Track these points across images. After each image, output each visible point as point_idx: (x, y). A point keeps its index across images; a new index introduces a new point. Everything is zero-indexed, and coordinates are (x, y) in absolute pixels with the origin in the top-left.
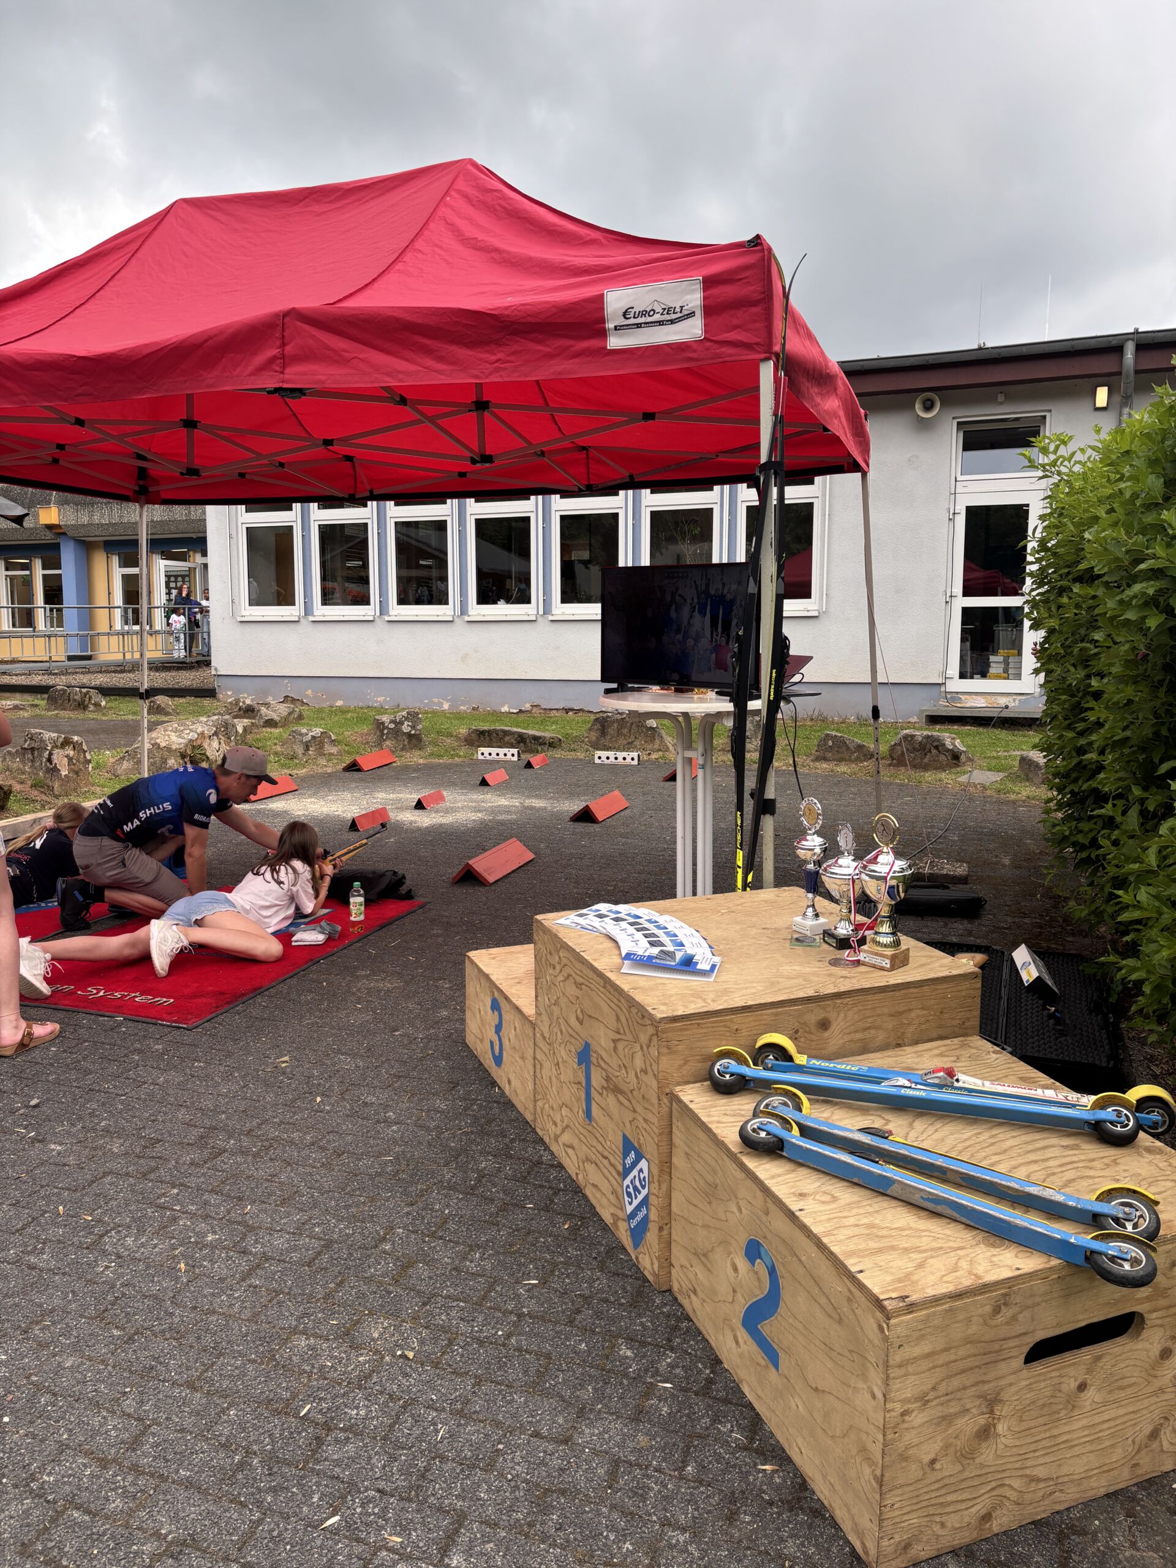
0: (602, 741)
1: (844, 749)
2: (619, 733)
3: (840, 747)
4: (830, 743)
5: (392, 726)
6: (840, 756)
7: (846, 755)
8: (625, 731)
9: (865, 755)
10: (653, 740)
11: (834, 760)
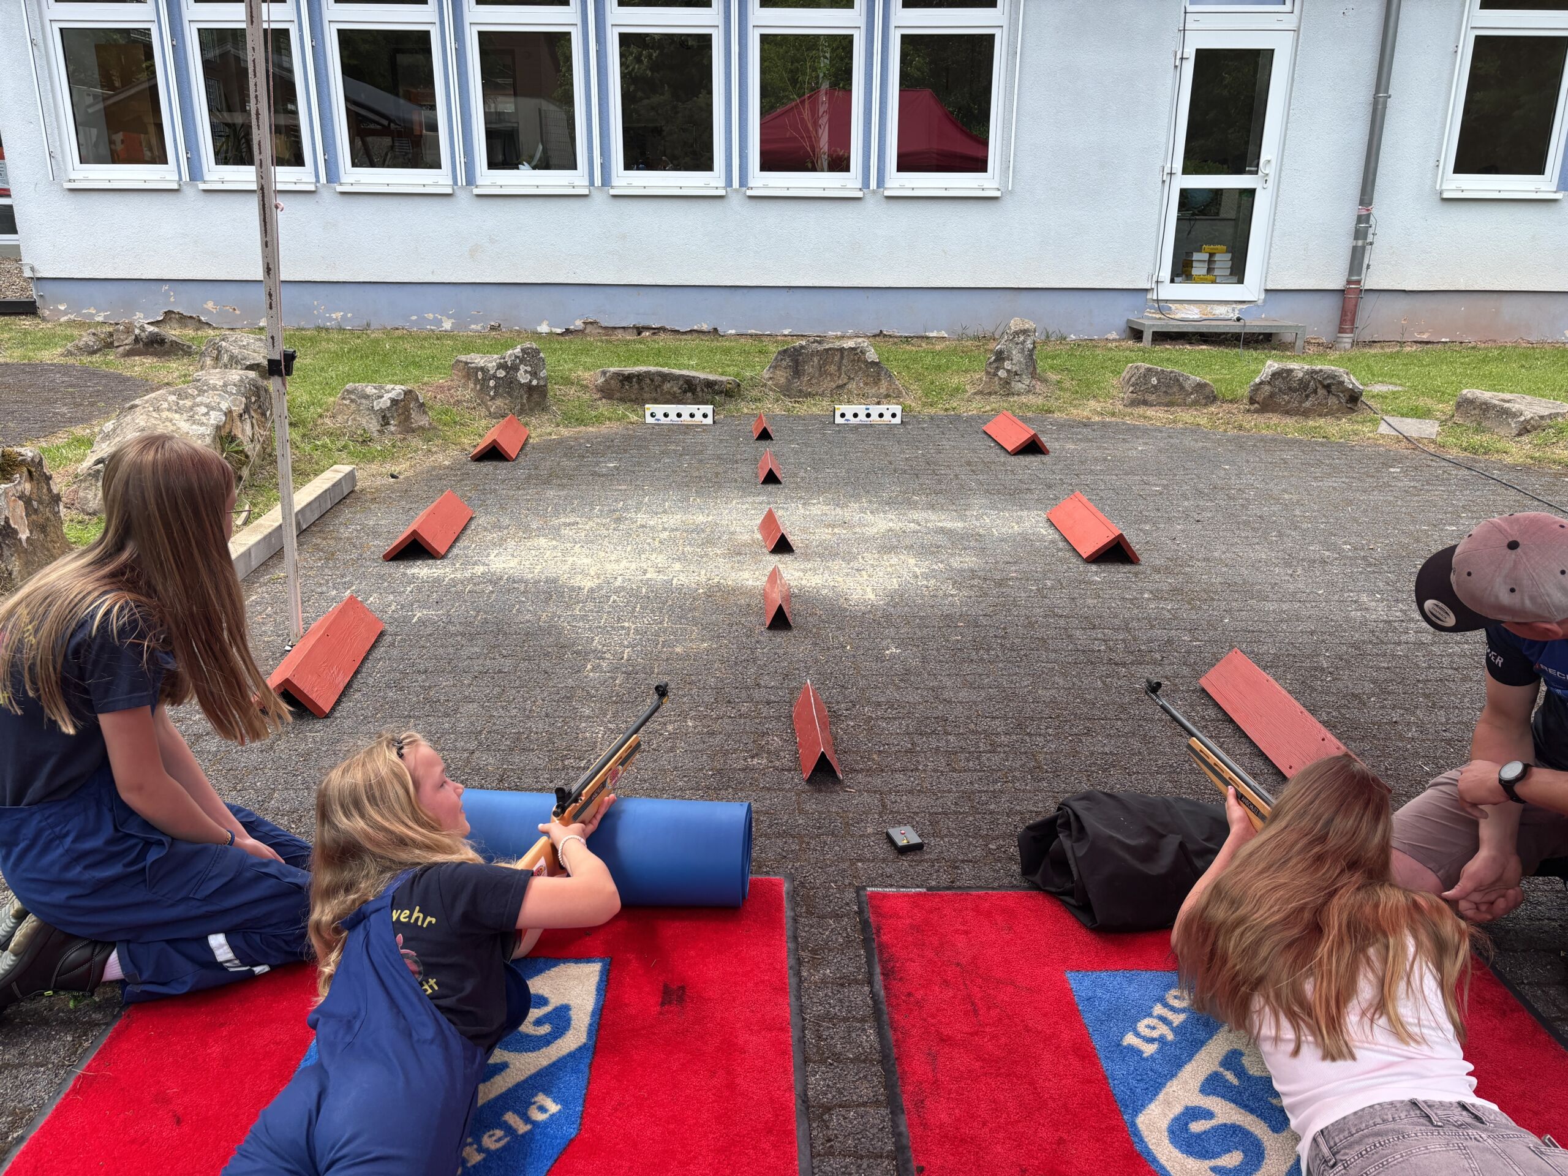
0: (796, 384)
1: (1175, 389)
2: (822, 372)
3: (1169, 386)
4: (1154, 381)
5: (501, 373)
6: (1167, 399)
7: (1178, 398)
8: (832, 368)
9: (1207, 397)
10: (877, 382)
11: (1159, 404)
